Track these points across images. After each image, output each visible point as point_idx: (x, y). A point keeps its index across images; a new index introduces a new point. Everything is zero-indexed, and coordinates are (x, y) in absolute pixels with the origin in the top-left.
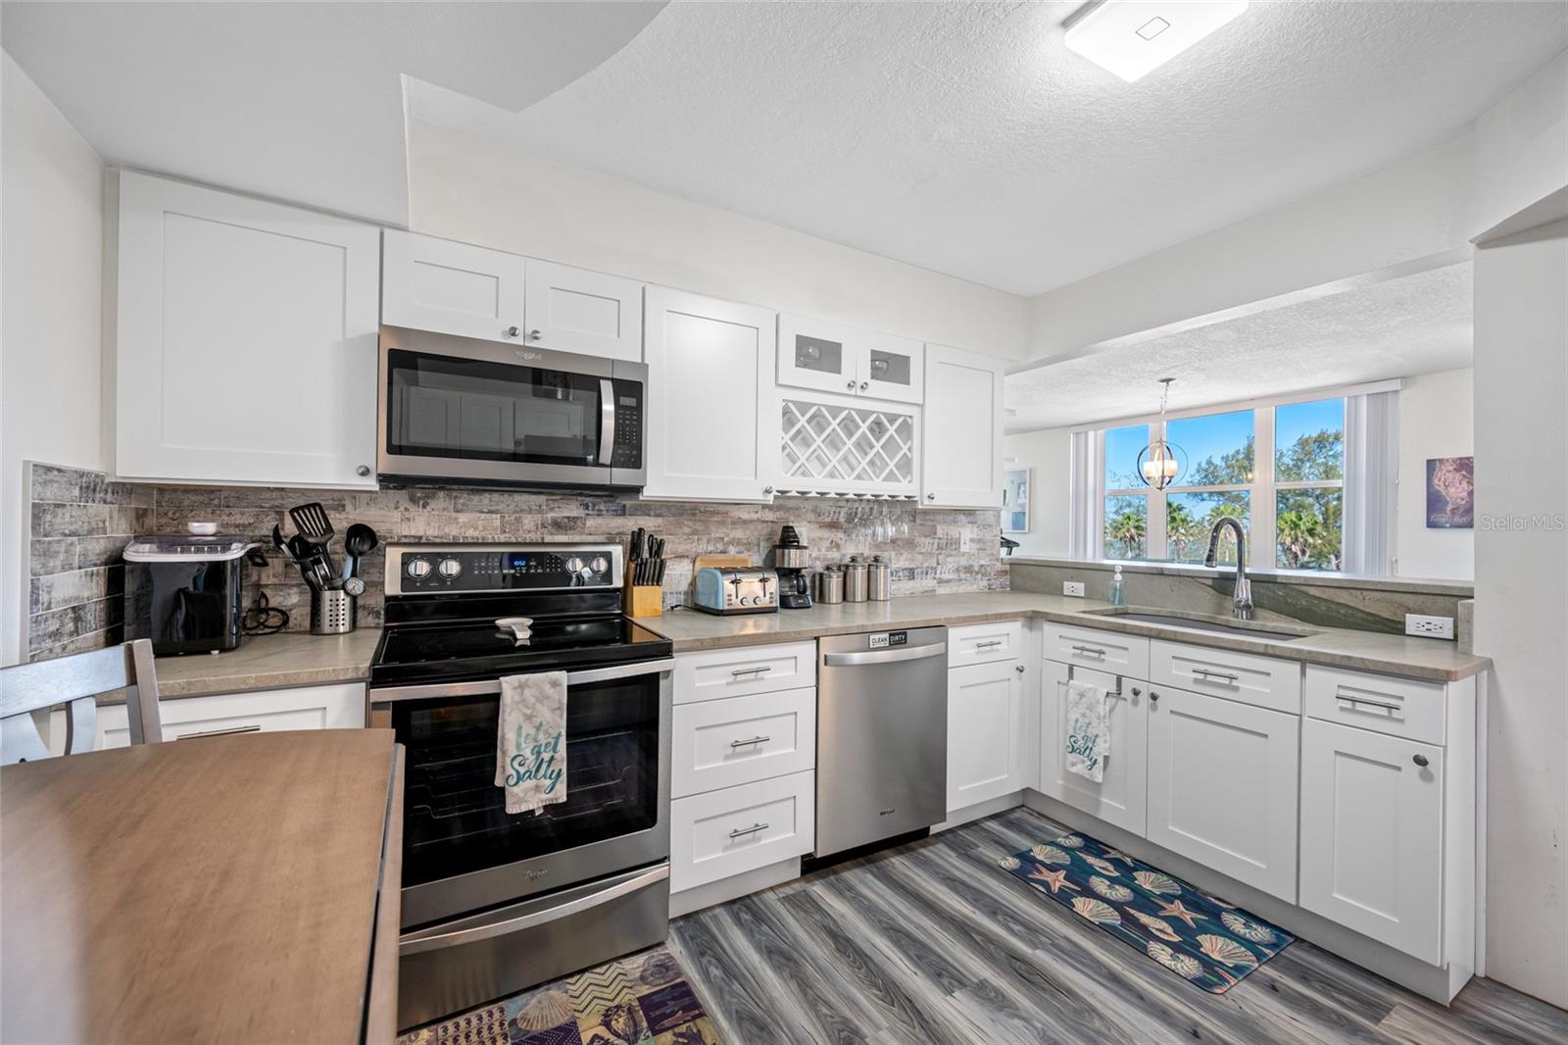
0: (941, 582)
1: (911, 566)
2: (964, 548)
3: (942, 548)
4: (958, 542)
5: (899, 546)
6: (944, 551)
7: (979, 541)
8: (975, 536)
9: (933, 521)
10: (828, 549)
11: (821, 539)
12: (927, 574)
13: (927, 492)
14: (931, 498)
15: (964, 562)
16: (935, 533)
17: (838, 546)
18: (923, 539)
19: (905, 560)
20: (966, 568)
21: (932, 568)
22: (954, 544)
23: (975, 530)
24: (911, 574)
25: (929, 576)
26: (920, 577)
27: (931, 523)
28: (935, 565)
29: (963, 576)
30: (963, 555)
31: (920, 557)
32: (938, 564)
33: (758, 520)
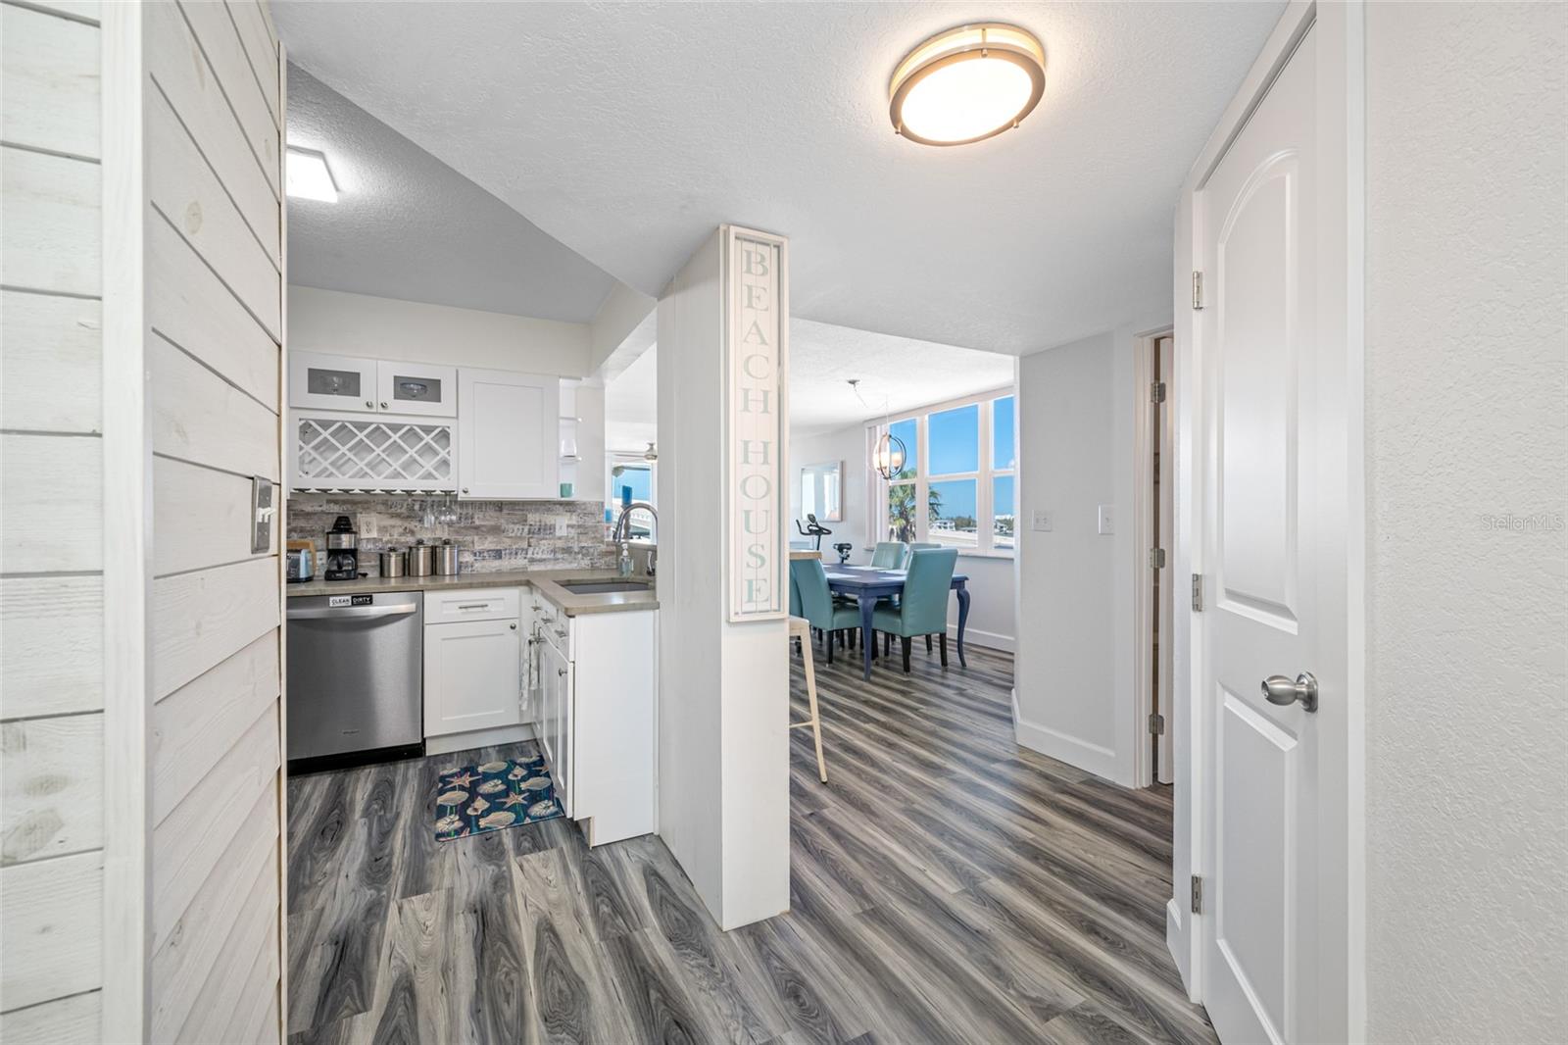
0: (532, 561)
1: (498, 548)
2: (558, 533)
3: (534, 533)
4: (552, 528)
5: (483, 531)
6: (536, 536)
7: (579, 526)
8: (574, 522)
9: (523, 510)
10: (401, 535)
11: (394, 527)
12: (516, 554)
13: (462, 488)
14: (465, 492)
15: (560, 544)
16: (526, 521)
17: (412, 532)
18: (512, 526)
19: (490, 543)
20: (563, 549)
21: (523, 550)
22: (547, 530)
23: (574, 517)
24: (498, 554)
25: (519, 556)
26: (508, 556)
27: (521, 513)
28: (526, 546)
29: (559, 556)
30: (560, 538)
31: (507, 540)
32: (530, 546)
33: (323, 512)
